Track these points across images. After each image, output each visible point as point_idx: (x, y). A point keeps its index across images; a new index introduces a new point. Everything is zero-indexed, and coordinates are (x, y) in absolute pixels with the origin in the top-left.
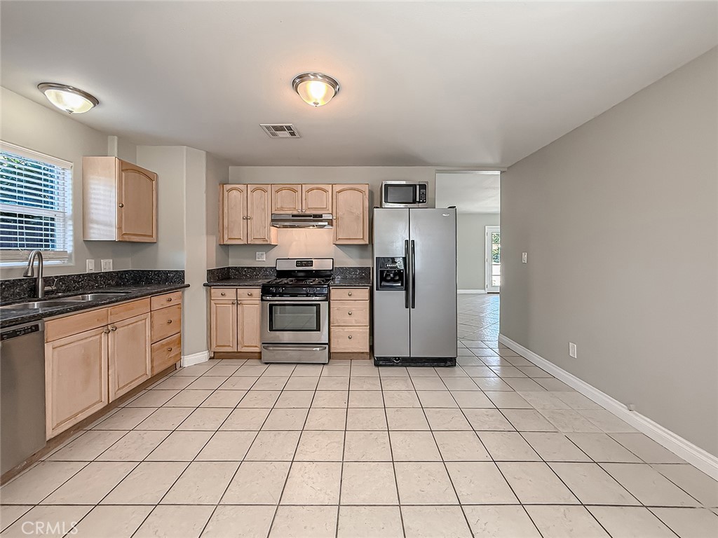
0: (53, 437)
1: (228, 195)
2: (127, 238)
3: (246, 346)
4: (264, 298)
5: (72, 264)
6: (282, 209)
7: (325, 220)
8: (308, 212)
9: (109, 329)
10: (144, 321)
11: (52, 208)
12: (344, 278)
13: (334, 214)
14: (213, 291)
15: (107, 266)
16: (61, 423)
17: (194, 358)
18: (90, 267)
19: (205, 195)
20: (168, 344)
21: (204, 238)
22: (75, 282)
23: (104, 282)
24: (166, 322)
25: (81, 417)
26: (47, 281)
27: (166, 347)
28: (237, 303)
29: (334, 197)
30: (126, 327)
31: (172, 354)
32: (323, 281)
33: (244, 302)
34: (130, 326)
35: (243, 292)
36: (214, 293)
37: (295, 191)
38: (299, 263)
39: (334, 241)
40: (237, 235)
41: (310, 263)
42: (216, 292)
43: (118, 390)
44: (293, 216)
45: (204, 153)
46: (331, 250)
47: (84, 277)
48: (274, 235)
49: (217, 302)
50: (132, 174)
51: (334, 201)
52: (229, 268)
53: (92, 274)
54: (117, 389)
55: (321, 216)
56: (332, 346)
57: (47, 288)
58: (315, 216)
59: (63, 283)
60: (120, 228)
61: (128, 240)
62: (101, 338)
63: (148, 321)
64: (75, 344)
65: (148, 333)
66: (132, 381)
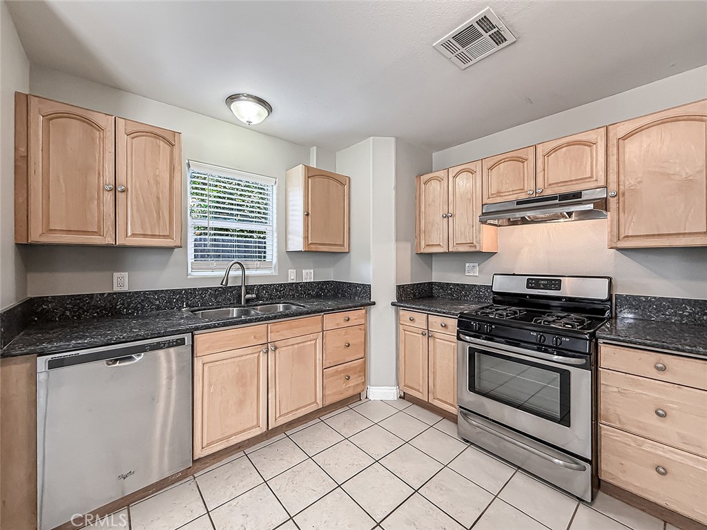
0: (202, 456)
1: (425, 188)
2: (313, 248)
3: (438, 399)
4: (462, 336)
5: (276, 274)
6: (499, 193)
7: (588, 201)
8: (549, 192)
9: (269, 347)
10: (313, 342)
11: (266, 223)
12: (643, 323)
13: (613, 187)
14: (402, 313)
15: (308, 276)
16: (213, 443)
17: (382, 392)
18: (292, 277)
19: (393, 193)
20: (345, 370)
21: (393, 245)
22: (277, 290)
23: (305, 293)
24: (343, 344)
25: (235, 440)
26: (249, 289)
27: (343, 375)
28: (428, 334)
29: (613, 150)
30: (290, 347)
31: (352, 383)
32: (582, 322)
33: (437, 335)
34: (296, 346)
35: (436, 321)
36: (403, 315)
37: (522, 160)
38: (533, 282)
39: (611, 240)
40: (436, 240)
41: (555, 283)
42: (405, 315)
43: (280, 416)
44: (518, 203)
45: (393, 139)
46: (608, 261)
47: (285, 286)
48: (487, 237)
49: (406, 328)
50: (317, 179)
51: (613, 159)
52: (431, 284)
53: (293, 283)
54: (278, 415)
55: (577, 195)
56: (604, 466)
57: (248, 296)
58: (564, 197)
59: (266, 292)
60: (306, 238)
61: (315, 250)
62: (259, 356)
63: (319, 341)
64: (229, 361)
65: (319, 356)
66: (299, 409)
